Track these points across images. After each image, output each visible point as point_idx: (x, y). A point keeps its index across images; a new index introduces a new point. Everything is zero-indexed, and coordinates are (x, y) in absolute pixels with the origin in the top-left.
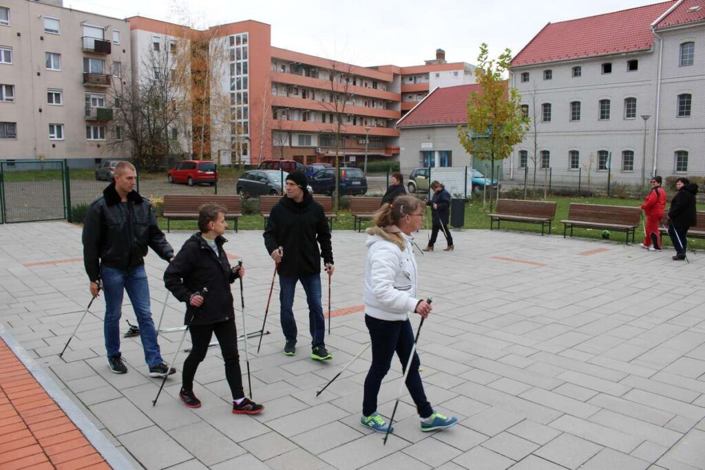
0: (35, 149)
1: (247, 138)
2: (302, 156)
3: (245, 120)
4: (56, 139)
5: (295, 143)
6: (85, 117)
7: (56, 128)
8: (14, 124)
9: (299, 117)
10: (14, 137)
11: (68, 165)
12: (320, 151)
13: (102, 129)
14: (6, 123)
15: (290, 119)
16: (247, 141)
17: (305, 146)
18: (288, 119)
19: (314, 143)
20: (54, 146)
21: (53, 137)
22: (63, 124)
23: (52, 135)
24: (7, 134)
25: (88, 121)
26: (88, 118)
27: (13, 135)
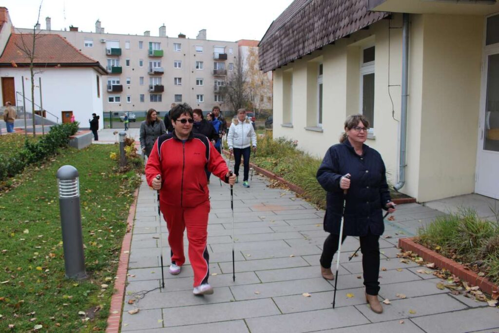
6: (214, 91)
8: (181, 95)
13: (222, 97)
14: (178, 95)
20: (198, 105)
21: (198, 101)
22: (203, 95)
24: (178, 100)
25: (215, 93)
26: (216, 91)
27: (181, 100)
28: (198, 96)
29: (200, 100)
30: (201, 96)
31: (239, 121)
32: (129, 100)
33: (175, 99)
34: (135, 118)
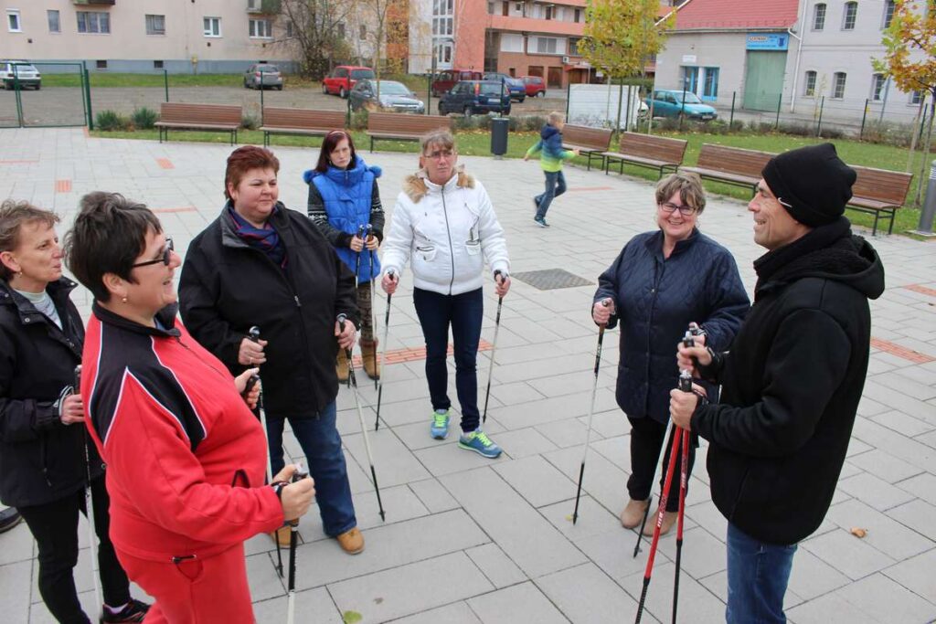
0: (187, 48)
1: (451, 40)
2: (542, 67)
3: (450, 16)
4: (212, 35)
5: (533, 49)
6: (247, 9)
7: (212, 22)
8: (162, 17)
9: (541, 14)
10: (163, 34)
11: (87, 68)
12: (567, 61)
13: (268, 25)
14: (153, 16)
15: (527, 15)
16: (450, 44)
17: (547, 53)
18: (524, 16)
19: (561, 48)
20: (209, 45)
21: (208, 34)
22: (220, 18)
23: (207, 31)
24: (155, 29)
25: (252, 14)
26: (251, 10)
27: (162, 31)
28: (207, 20)
29: (211, 31)
30: (216, 21)
31: (427, 182)
32: (14, 25)
33: (147, 27)
34: (38, 78)
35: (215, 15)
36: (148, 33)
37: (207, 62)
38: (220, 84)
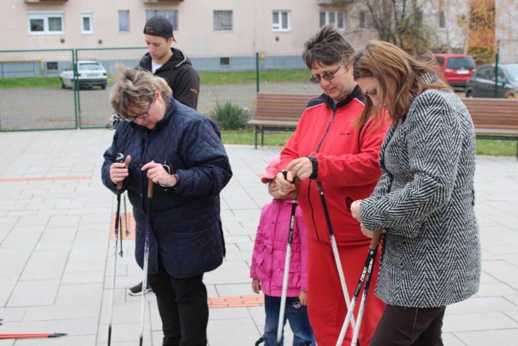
0: (254, 43)
4: (281, 29)
6: (318, 1)
7: (281, 16)
8: (230, 13)
10: (230, 29)
13: (340, 16)
14: (221, 12)
20: (277, 39)
21: (277, 28)
22: (290, 11)
23: (276, 25)
24: (222, 25)
25: (322, 5)
27: (228, 27)
28: (276, 14)
29: (280, 24)
30: (285, 14)
32: (87, 28)
33: (215, 24)
34: (105, 77)
35: (284, 8)
36: (215, 29)
37: (274, 58)
38: (291, 80)
